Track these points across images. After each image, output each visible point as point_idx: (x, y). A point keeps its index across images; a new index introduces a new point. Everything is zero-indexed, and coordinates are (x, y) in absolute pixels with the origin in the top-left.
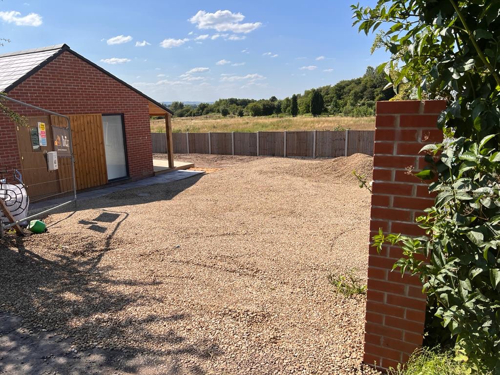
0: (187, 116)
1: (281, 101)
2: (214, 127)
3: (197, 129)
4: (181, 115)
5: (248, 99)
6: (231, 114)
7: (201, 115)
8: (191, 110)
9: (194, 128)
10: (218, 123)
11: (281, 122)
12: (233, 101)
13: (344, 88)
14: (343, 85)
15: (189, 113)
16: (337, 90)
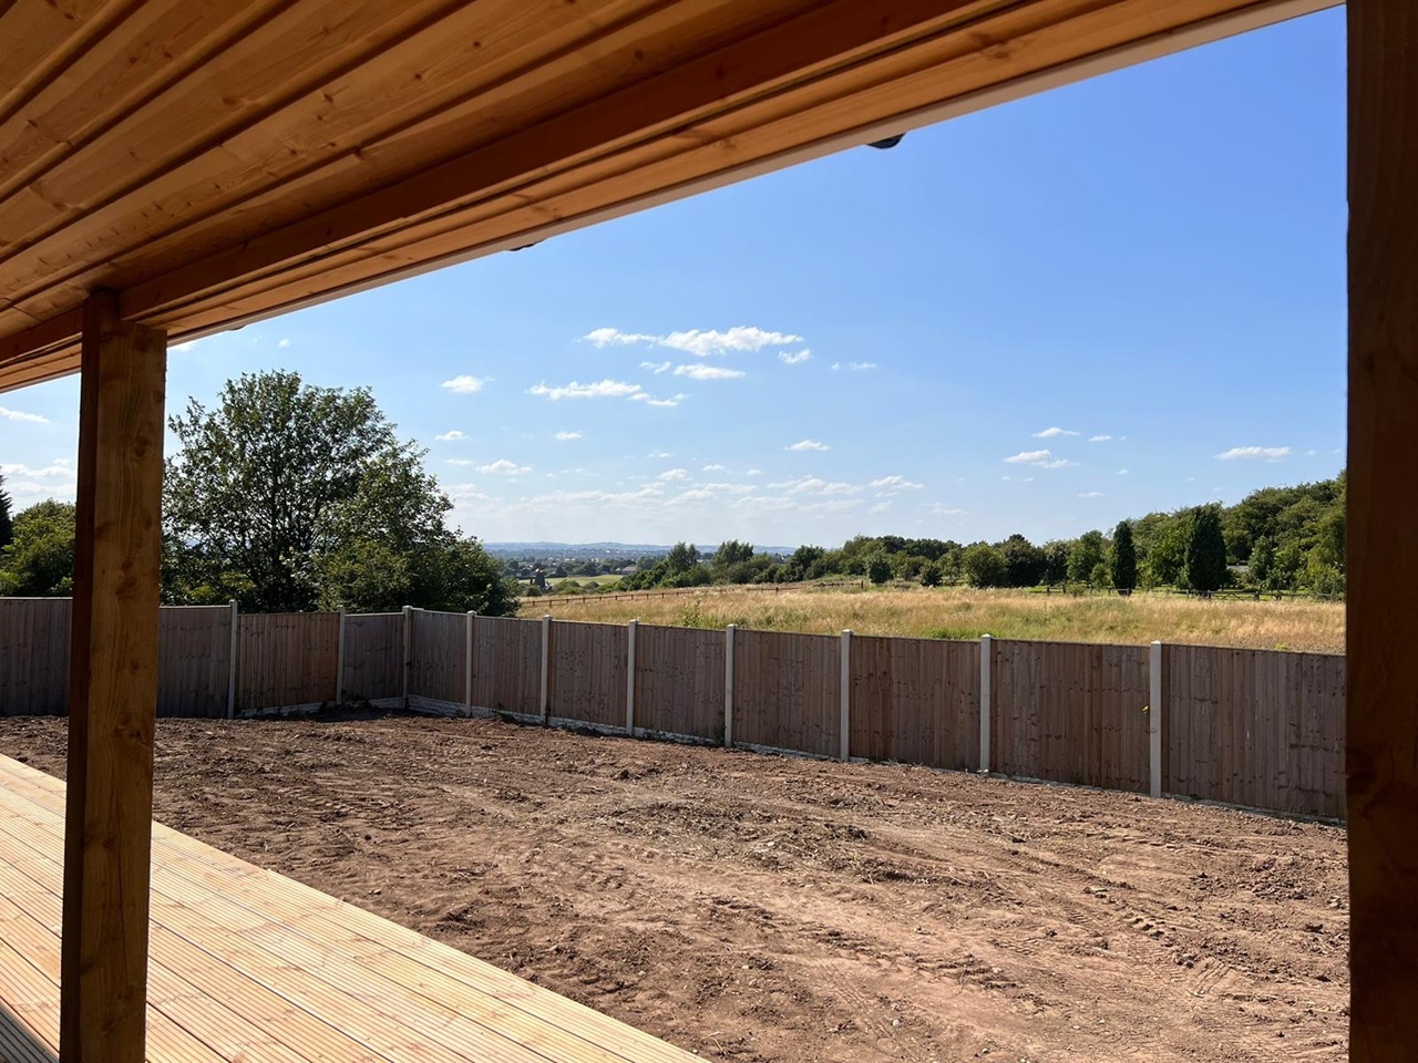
0: (758, 582)
1: (1064, 545)
2: (856, 615)
3: (797, 617)
4: (742, 579)
5: (936, 541)
6: (899, 579)
7: (800, 579)
8: (771, 566)
9: (790, 617)
10: (864, 603)
11: (1094, 607)
12: (893, 544)
13: (1276, 510)
14: (1271, 501)
15: (764, 574)
16: (1249, 515)
